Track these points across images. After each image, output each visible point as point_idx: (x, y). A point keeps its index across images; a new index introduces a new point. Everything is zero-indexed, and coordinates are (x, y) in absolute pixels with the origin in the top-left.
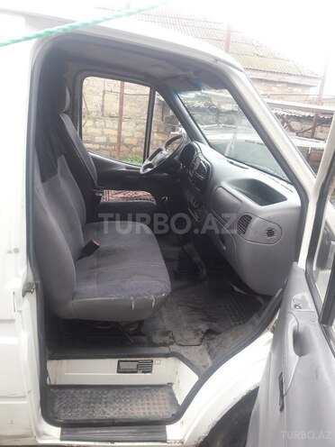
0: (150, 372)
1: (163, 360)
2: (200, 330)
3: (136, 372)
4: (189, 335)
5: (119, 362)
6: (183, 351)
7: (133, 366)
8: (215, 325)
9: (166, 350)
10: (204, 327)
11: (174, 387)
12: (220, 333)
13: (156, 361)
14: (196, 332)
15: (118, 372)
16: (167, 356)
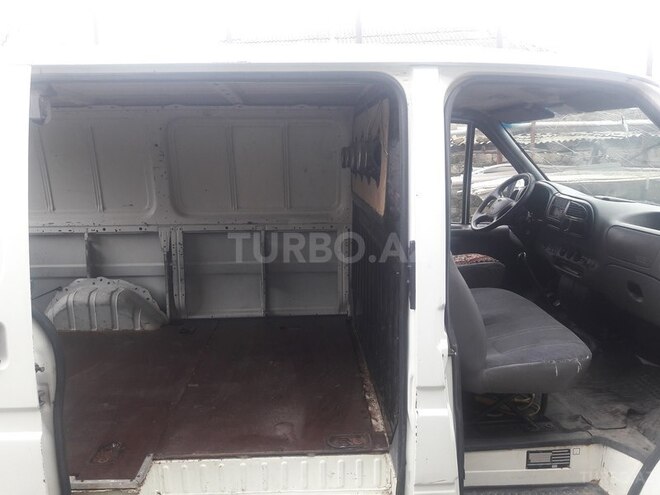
0: (567, 466)
1: (584, 449)
2: (617, 411)
3: (550, 467)
4: (606, 419)
5: (528, 453)
6: (608, 435)
7: (546, 458)
8: (635, 406)
9: (585, 435)
10: (622, 408)
11: (601, 484)
12: (644, 414)
13: (574, 450)
14: (614, 414)
15: (528, 467)
16: (588, 442)
